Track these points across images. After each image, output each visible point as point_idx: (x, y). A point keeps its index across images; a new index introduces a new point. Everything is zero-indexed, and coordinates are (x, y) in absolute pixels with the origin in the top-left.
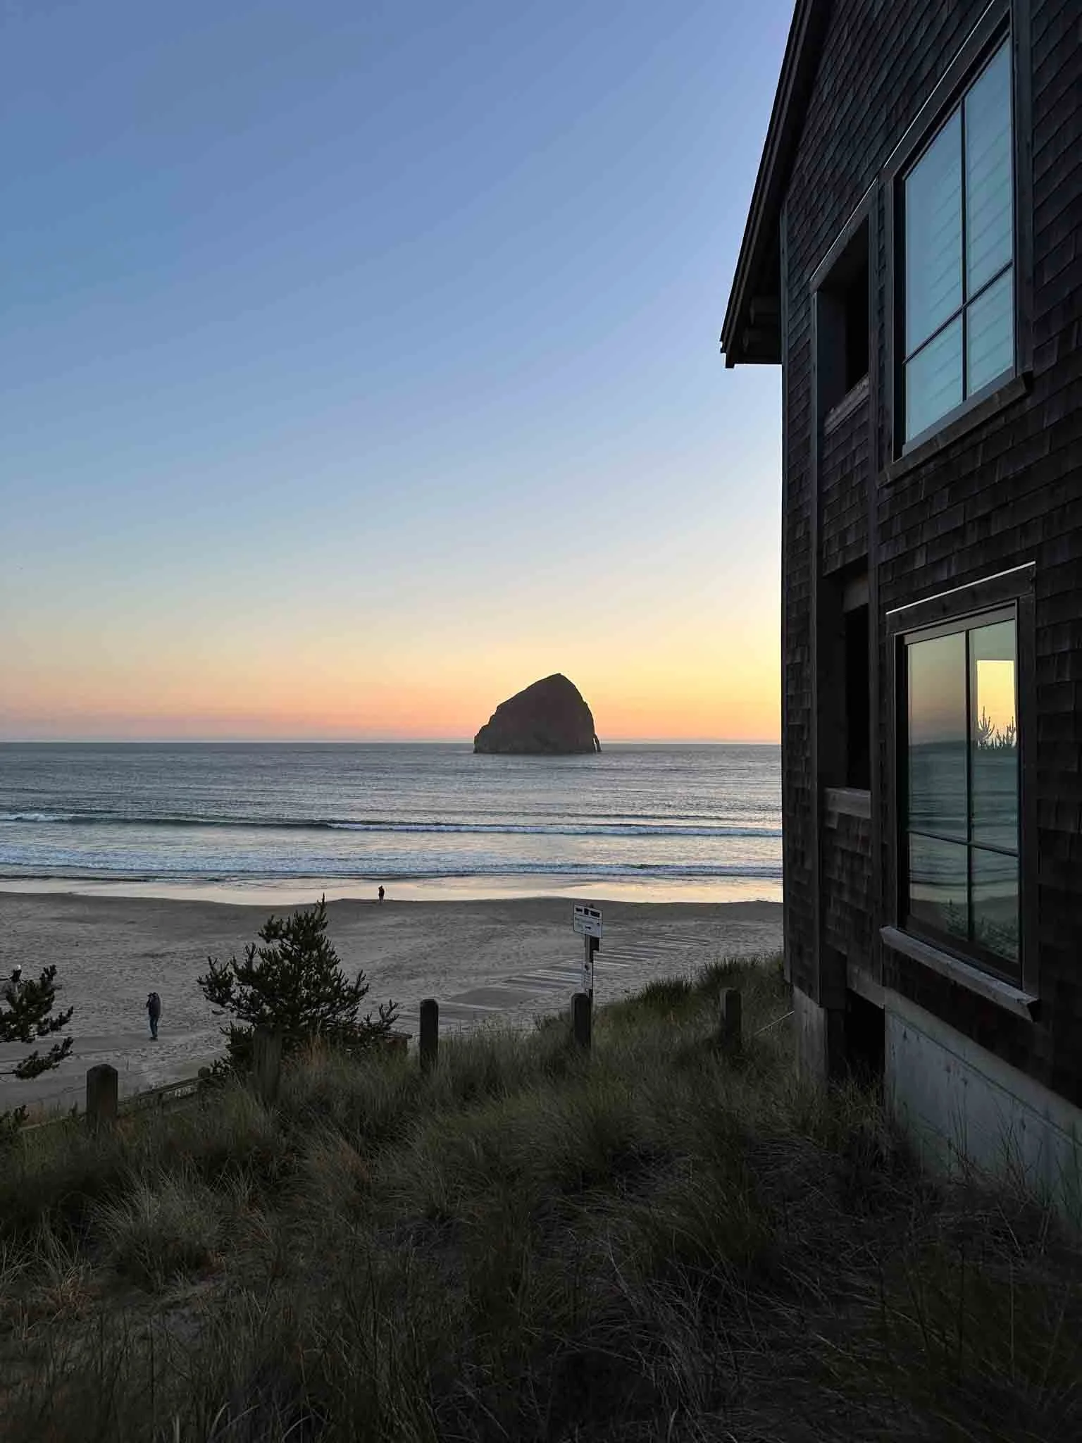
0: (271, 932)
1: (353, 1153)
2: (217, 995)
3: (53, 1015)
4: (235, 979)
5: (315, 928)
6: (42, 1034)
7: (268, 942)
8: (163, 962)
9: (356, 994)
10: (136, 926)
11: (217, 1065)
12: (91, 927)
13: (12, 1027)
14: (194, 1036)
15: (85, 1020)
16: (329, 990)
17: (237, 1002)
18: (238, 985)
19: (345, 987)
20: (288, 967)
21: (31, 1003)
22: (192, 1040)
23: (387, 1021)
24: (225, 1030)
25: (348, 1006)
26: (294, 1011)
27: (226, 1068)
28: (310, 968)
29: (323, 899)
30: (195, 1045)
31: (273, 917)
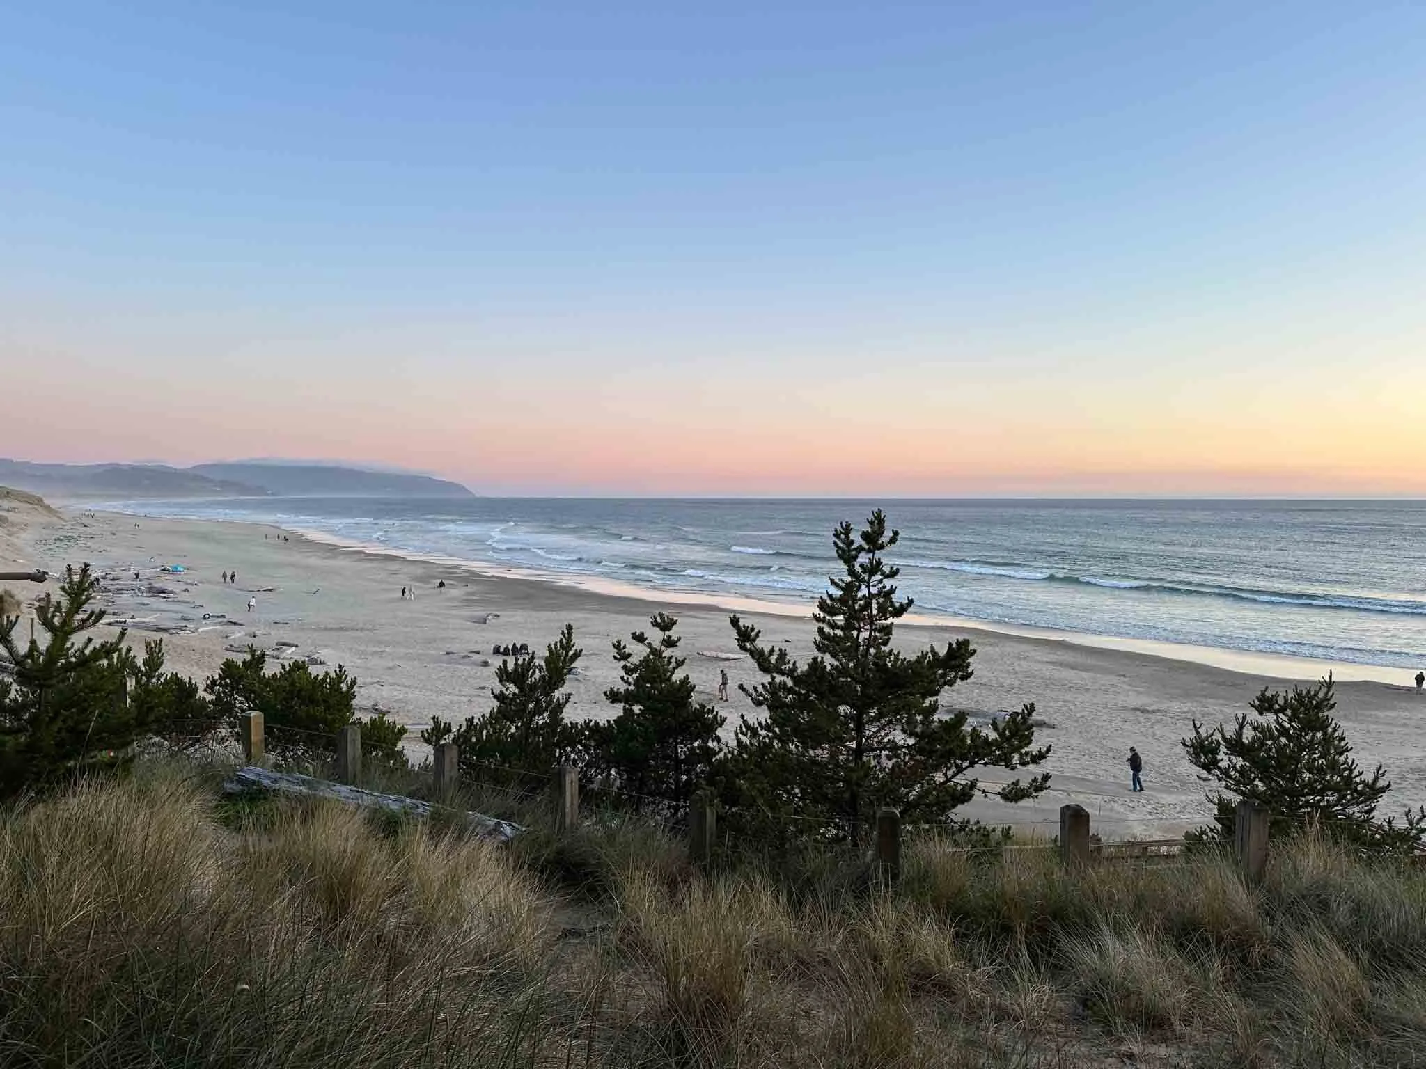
0: (1265, 704)
1: (1352, 967)
2: (1202, 760)
3: (1033, 748)
4: (1223, 749)
5: (1319, 707)
6: (1023, 764)
7: (1261, 714)
8: (1154, 718)
9: (1373, 792)
10: (1126, 679)
11: (1203, 832)
12: (1084, 674)
13: (998, 753)
14: (1183, 798)
15: (1075, 761)
16: (1337, 779)
17: (1225, 772)
18: (1226, 754)
19: (1358, 780)
20: (1285, 745)
21: (1013, 735)
22: (1181, 802)
23: (1417, 829)
24: (1211, 798)
25: (1362, 802)
26: (1295, 794)
27: (1213, 837)
28: (1313, 750)
29: (1330, 677)
30: (1185, 807)
31: (1267, 688)
